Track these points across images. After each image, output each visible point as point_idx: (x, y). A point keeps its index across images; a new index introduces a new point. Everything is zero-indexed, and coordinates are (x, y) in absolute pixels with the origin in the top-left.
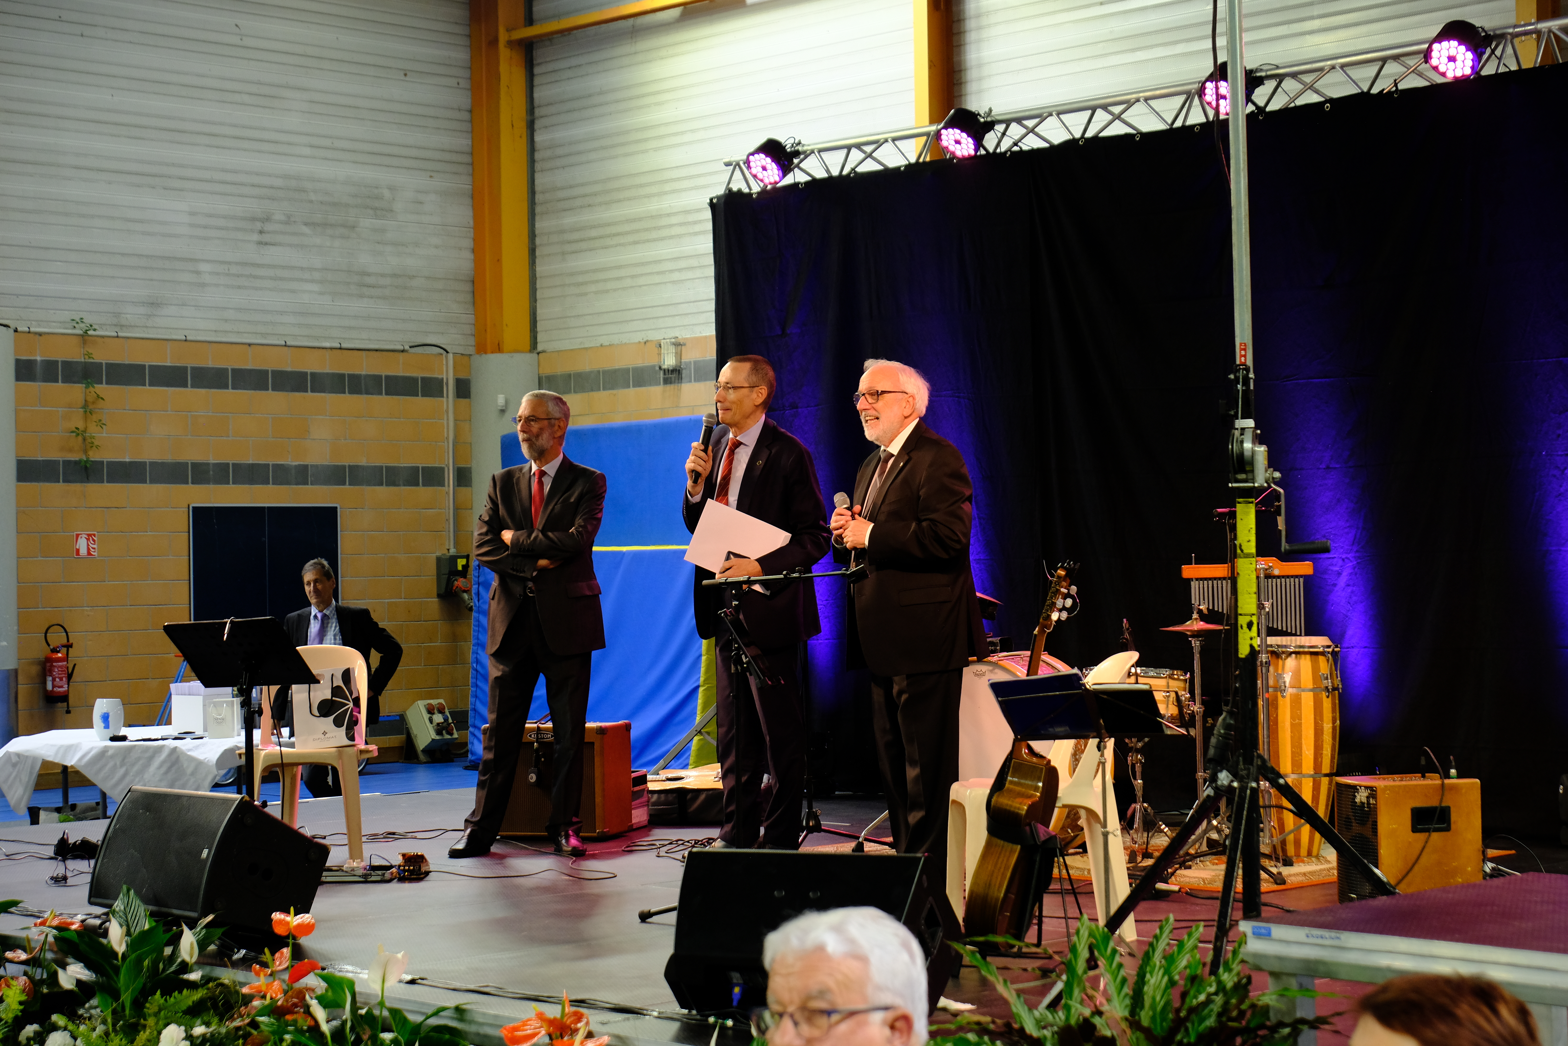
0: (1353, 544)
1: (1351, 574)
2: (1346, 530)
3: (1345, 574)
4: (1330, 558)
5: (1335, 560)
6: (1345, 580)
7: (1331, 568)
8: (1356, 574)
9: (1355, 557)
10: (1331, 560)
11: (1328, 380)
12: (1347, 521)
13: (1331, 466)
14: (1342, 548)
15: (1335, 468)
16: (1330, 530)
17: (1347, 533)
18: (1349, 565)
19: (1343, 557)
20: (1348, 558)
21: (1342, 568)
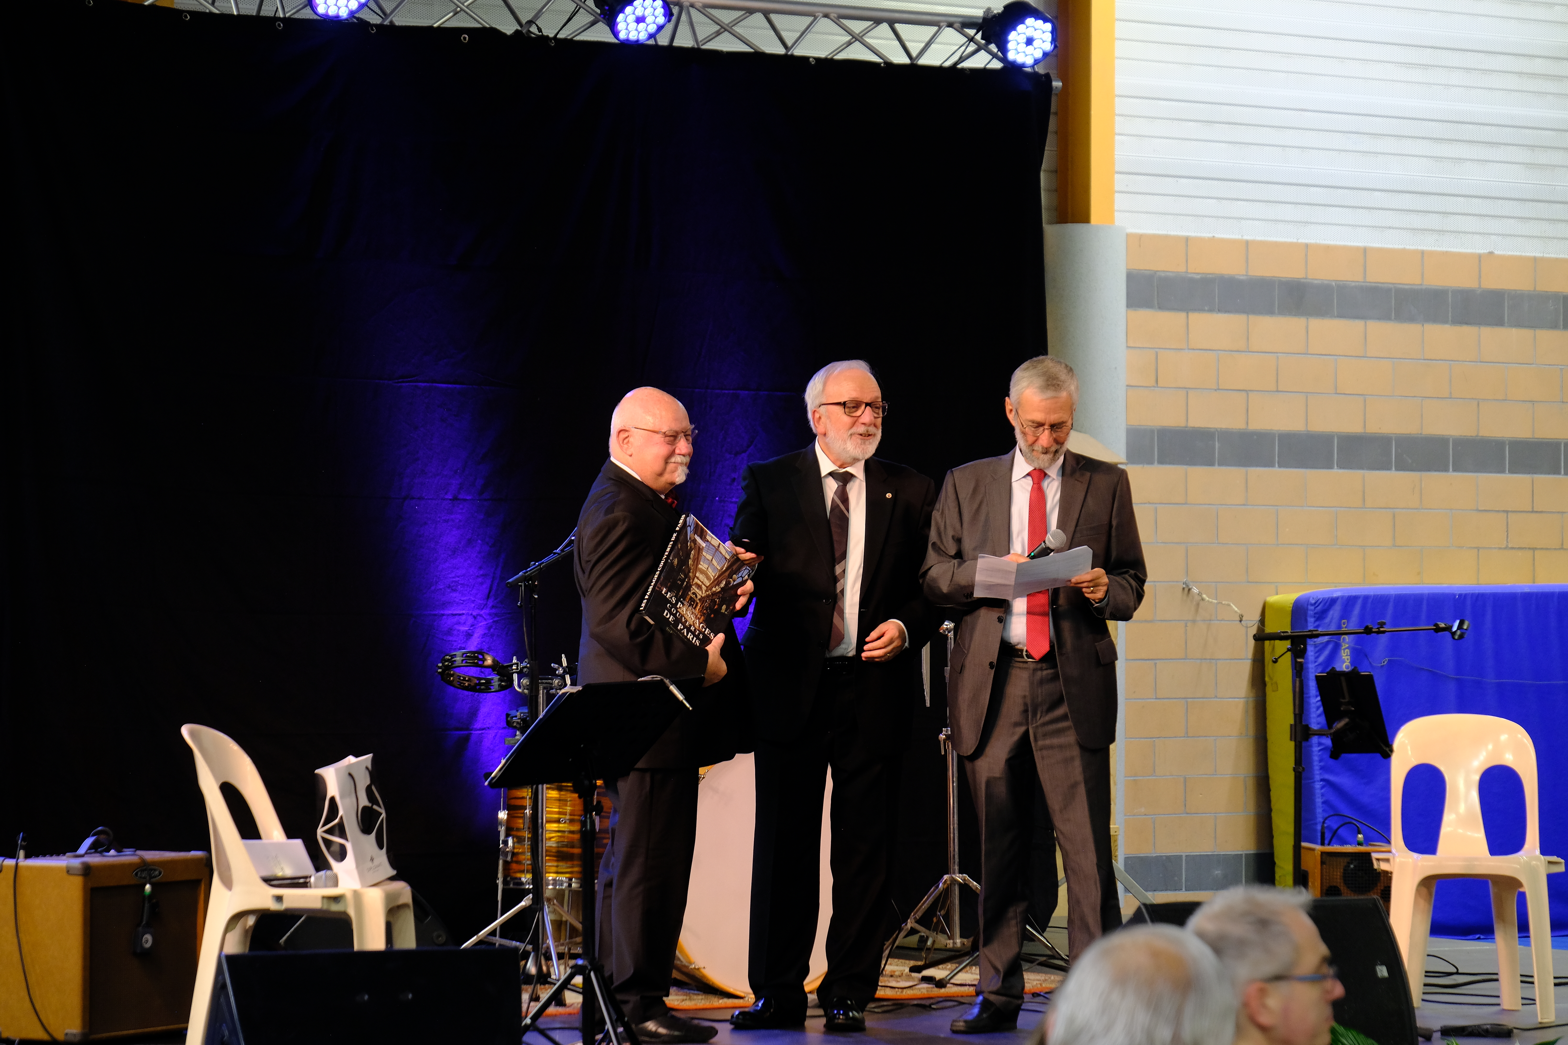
0: (488, 597)
1: (484, 635)
2: (480, 580)
3: (476, 635)
4: (456, 615)
5: (464, 617)
6: (475, 644)
7: (457, 627)
8: (492, 635)
9: (490, 614)
10: (457, 618)
11: (458, 386)
12: (480, 568)
13: (461, 497)
14: (473, 602)
15: (465, 500)
16: (457, 579)
17: (482, 584)
18: (482, 623)
19: (471, 614)
20: (481, 615)
21: (472, 628)
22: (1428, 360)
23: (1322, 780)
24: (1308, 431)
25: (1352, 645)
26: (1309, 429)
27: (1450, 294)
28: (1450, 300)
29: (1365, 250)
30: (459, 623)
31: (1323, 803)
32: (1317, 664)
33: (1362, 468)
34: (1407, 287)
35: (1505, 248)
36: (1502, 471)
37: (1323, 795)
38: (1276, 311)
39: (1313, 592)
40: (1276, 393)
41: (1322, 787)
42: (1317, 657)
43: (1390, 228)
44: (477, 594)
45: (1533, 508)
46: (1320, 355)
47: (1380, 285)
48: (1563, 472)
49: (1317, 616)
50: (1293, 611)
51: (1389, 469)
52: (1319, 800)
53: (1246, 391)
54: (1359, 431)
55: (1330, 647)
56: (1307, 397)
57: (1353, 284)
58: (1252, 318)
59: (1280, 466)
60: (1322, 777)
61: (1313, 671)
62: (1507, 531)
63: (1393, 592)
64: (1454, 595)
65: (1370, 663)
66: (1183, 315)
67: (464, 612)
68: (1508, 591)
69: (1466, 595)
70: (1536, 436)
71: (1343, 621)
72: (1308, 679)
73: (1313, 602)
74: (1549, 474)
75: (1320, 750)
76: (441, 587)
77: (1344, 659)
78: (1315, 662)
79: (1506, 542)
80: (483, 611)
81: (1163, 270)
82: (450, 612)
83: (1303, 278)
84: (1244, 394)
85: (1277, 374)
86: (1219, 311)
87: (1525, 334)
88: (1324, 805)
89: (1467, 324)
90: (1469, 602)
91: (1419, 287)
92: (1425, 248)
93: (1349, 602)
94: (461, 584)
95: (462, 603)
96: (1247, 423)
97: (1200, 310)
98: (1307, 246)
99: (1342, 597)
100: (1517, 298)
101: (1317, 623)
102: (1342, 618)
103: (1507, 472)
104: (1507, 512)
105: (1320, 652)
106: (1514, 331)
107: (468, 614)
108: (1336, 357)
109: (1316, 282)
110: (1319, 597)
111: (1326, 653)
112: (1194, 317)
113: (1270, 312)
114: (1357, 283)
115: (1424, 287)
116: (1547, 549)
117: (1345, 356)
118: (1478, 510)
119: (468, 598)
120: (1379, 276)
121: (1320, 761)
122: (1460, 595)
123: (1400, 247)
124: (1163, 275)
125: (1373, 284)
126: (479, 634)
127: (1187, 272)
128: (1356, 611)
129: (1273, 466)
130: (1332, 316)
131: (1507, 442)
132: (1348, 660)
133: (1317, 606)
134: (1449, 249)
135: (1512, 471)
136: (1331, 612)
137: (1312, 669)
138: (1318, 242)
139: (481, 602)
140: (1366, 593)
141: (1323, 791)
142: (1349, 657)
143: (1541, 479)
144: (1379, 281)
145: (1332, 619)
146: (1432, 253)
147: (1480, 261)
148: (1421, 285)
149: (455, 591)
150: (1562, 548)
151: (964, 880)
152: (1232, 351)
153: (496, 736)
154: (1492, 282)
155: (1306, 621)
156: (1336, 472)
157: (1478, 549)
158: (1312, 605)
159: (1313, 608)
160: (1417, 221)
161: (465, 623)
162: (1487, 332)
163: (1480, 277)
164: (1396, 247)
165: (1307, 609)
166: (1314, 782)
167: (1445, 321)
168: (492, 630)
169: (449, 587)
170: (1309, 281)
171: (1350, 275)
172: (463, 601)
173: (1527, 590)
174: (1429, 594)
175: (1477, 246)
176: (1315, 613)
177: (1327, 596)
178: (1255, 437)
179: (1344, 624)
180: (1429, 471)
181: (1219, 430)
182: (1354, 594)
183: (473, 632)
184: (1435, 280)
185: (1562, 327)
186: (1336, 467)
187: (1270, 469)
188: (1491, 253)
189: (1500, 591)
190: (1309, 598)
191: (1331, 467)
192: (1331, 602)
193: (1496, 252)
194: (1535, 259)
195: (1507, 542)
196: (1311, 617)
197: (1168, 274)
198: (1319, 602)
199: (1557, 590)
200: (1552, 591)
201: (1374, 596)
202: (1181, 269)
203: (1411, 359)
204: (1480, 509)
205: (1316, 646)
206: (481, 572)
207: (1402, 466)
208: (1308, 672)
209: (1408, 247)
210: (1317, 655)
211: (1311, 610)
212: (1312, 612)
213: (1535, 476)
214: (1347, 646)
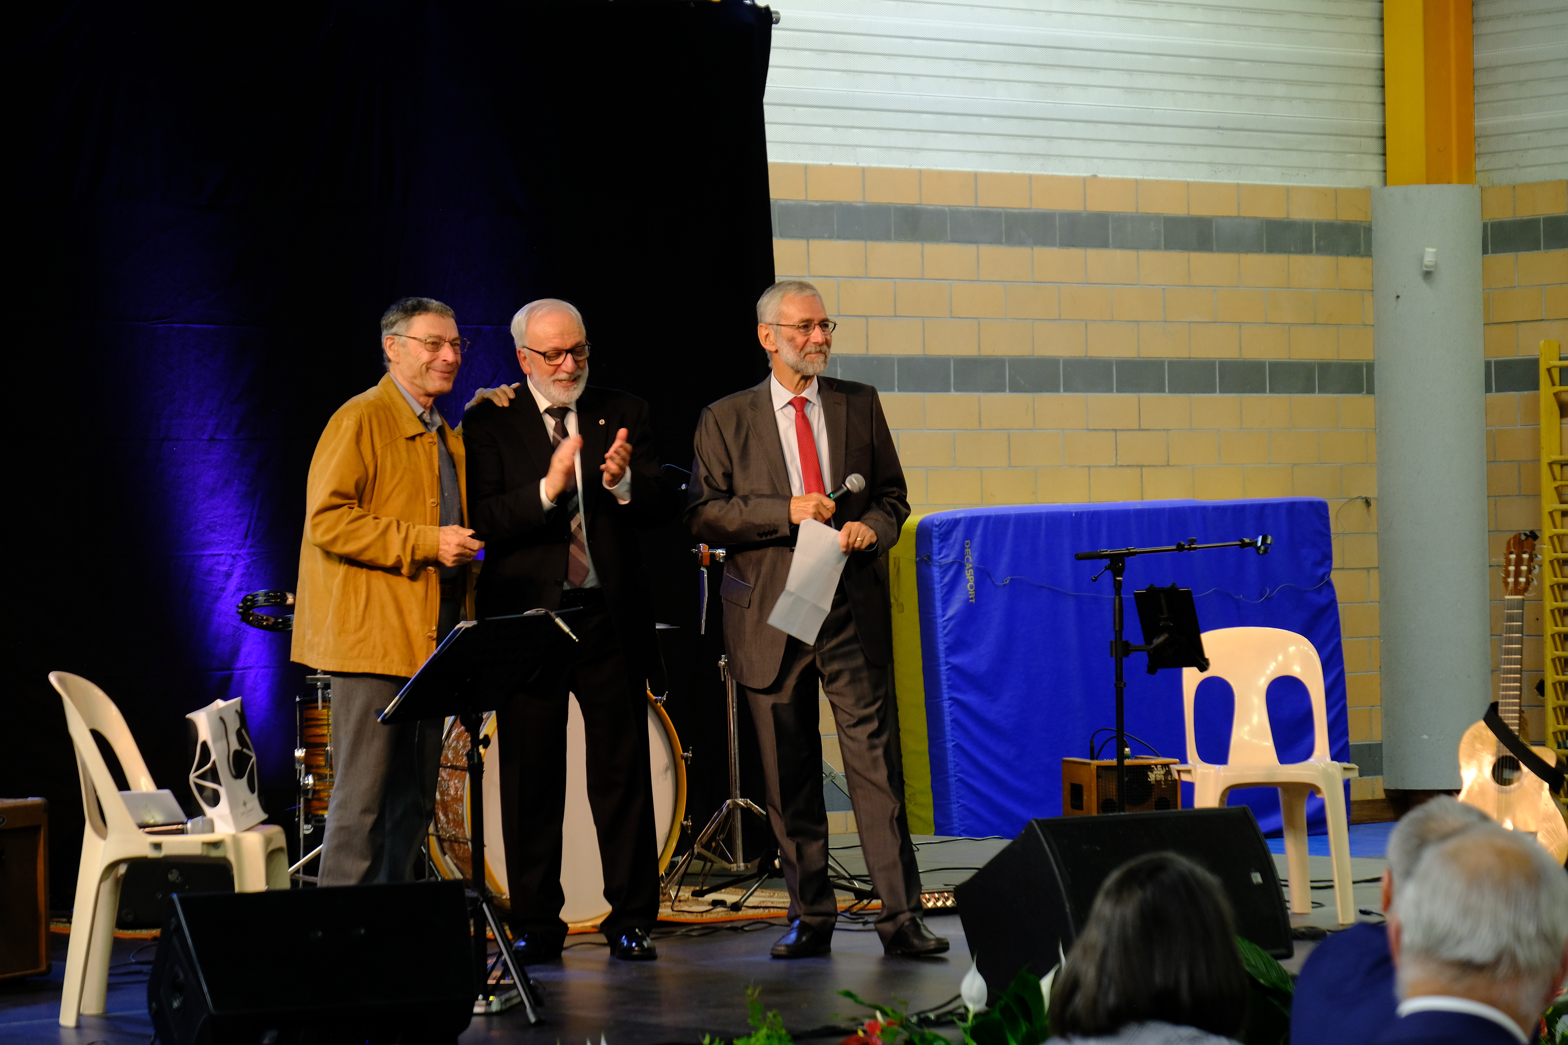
0: (246, 537)
1: (243, 575)
2: (237, 520)
3: (235, 575)
4: (215, 555)
5: (223, 558)
6: (235, 584)
7: (217, 567)
9: (248, 554)
10: (217, 558)
11: (212, 326)
12: (238, 508)
13: (217, 437)
14: (232, 542)
15: (221, 440)
16: (216, 519)
17: (239, 523)
18: (241, 563)
19: (230, 554)
20: (239, 555)
21: (231, 568)
22: (1038, 282)
23: (950, 699)
24: (925, 355)
25: (976, 565)
26: (926, 353)
27: (1057, 217)
28: (1057, 223)
29: (976, 176)
30: (218, 563)
31: (952, 721)
32: (942, 584)
33: (978, 391)
34: (1016, 211)
35: (1108, 171)
36: (1110, 390)
37: (951, 713)
38: (893, 237)
39: (936, 514)
40: (894, 318)
41: (950, 706)
42: (943, 578)
43: (998, 153)
44: (235, 534)
45: (1140, 426)
46: (935, 279)
47: (990, 209)
48: (1167, 391)
49: (941, 537)
50: (917, 532)
51: (1004, 391)
52: (948, 719)
53: (865, 316)
54: (973, 354)
55: (955, 567)
56: (924, 322)
57: (965, 209)
58: (870, 244)
59: (899, 390)
60: (950, 696)
61: (939, 591)
62: (1116, 449)
63: (1013, 512)
64: (1071, 513)
65: (993, 582)
66: (803, 242)
67: (223, 552)
68: (1121, 508)
69: (1082, 513)
70: (1142, 355)
71: (967, 541)
72: (934, 600)
73: (937, 523)
74: (1154, 392)
75: (947, 669)
76: (201, 528)
77: (968, 579)
78: (941, 582)
79: (1114, 460)
80: (242, 551)
81: (783, 198)
82: (209, 552)
83: (919, 204)
84: (864, 319)
85: (895, 299)
86: (839, 238)
87: (1129, 255)
88: (952, 723)
89: (1073, 246)
90: (1085, 520)
91: (1028, 211)
92: (1031, 172)
93: (972, 522)
94: (220, 524)
95: (221, 544)
96: (867, 349)
97: (821, 237)
98: (920, 172)
99: (965, 518)
100: (1121, 220)
101: (941, 544)
102: (966, 538)
103: (1115, 391)
104: (1115, 430)
105: (944, 573)
106: (1118, 252)
107: (227, 554)
108: (951, 281)
109: (930, 207)
110: (943, 519)
111: (951, 573)
112: (815, 244)
113: (888, 238)
114: (969, 208)
115: (1032, 211)
116: (1154, 466)
117: (959, 280)
118: (1088, 429)
119: (227, 538)
120: (990, 201)
121: (948, 680)
122: (1076, 513)
123: (1009, 171)
124: (783, 203)
125: (984, 209)
126: (238, 573)
127: (806, 200)
128: (979, 531)
129: (892, 390)
130: (946, 241)
131: (1114, 362)
132: (972, 579)
133: (942, 527)
134: (1054, 173)
135: (1119, 391)
136: (955, 534)
137: (938, 589)
138: (930, 167)
139: (240, 542)
140: (988, 514)
141: (951, 709)
142: (973, 577)
143: (1149, 398)
144: (990, 206)
145: (956, 539)
146: (1039, 178)
147: (1085, 184)
148: (1030, 208)
149: (214, 531)
150: (1168, 465)
151: (746, 804)
152: (852, 277)
153: (257, 675)
154: (1097, 205)
155: (931, 542)
156: (953, 394)
157: (1089, 467)
158: (936, 526)
159: (937, 529)
160: (1023, 146)
161: (224, 563)
162: (1092, 254)
163: (1085, 200)
164: (1004, 171)
165: (932, 531)
166: (942, 701)
167: (1053, 244)
168: (251, 570)
169: (208, 527)
170: (923, 206)
171: (962, 200)
172: (222, 541)
173: (1139, 507)
174: (1047, 513)
175: (1081, 170)
176: (940, 535)
177: (950, 517)
178: (875, 362)
179: (967, 545)
180: (1041, 392)
181: (840, 355)
182: (976, 515)
183: (233, 572)
184: (1043, 203)
185: (1163, 248)
186: (952, 390)
187: (891, 393)
188: (1095, 176)
189: (1113, 508)
190: (933, 520)
191: (948, 390)
192: (954, 523)
193: (1100, 175)
194: (1137, 181)
195: (1116, 460)
196: (936, 538)
197: (788, 202)
198: (944, 522)
199: (1168, 506)
200: (1163, 507)
201: (995, 516)
202: (802, 197)
203: (1022, 282)
204: (1090, 428)
205: (941, 567)
206: (239, 512)
207: (1016, 388)
208: (934, 593)
209: (1015, 172)
210: (942, 575)
211: (936, 532)
212: (936, 534)
213: (1142, 395)
214: (971, 565)
